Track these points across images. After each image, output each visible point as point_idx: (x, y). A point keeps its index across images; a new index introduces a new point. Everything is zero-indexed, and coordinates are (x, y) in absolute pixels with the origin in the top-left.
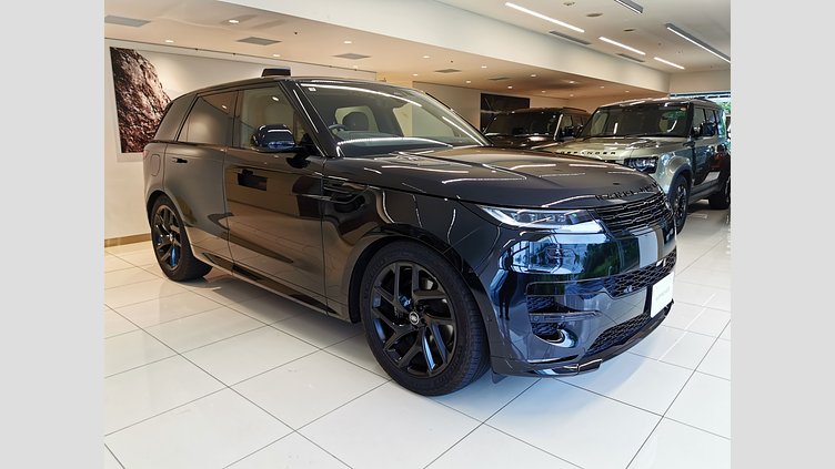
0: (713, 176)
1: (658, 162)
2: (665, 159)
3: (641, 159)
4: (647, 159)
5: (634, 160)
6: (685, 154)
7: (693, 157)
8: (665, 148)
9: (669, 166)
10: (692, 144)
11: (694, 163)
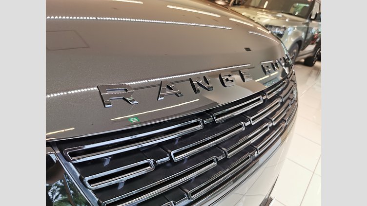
0: (311, 48)
1: (285, 32)
2: (291, 30)
3: (276, 27)
4: (279, 27)
5: (271, 26)
6: (302, 30)
7: (307, 33)
8: (292, 23)
9: (291, 36)
10: (307, 24)
11: (306, 36)
